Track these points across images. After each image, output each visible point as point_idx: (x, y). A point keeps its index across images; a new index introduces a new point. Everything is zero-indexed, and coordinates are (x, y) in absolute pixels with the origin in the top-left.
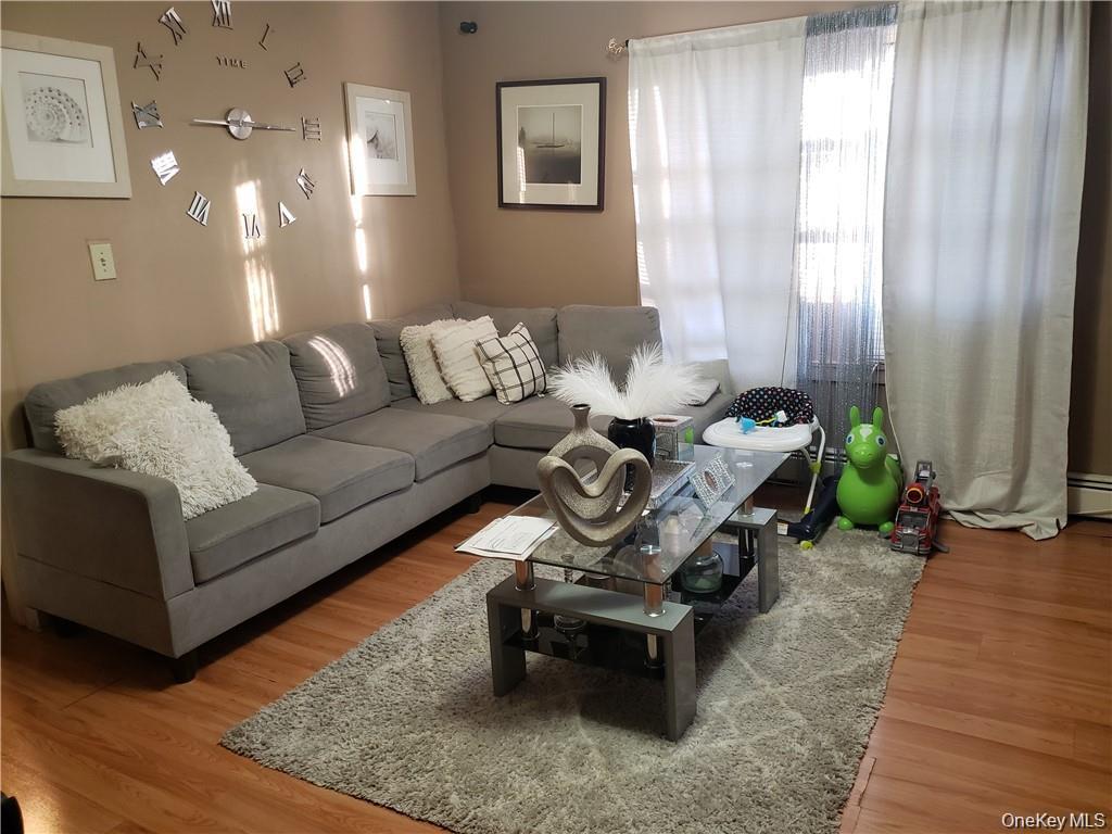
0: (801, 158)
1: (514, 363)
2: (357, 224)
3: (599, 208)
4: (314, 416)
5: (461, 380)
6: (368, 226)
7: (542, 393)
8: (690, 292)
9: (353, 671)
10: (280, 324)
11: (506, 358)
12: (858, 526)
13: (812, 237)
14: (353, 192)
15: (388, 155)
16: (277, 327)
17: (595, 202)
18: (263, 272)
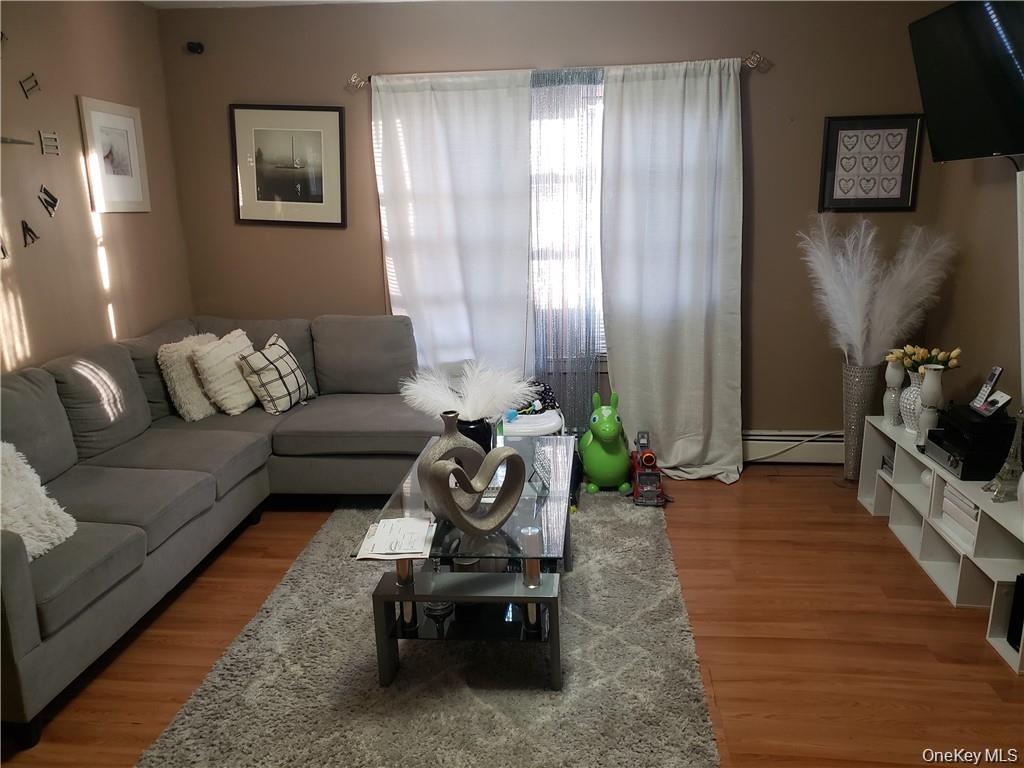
0: (531, 188)
1: (280, 374)
2: (99, 243)
3: (342, 225)
4: (85, 444)
5: (227, 395)
6: (111, 243)
7: (305, 400)
8: (438, 301)
9: (225, 694)
10: (32, 350)
11: (272, 369)
12: (602, 489)
13: (541, 255)
14: (93, 208)
15: (123, 171)
16: (28, 354)
17: (338, 220)
18: (11, 295)
